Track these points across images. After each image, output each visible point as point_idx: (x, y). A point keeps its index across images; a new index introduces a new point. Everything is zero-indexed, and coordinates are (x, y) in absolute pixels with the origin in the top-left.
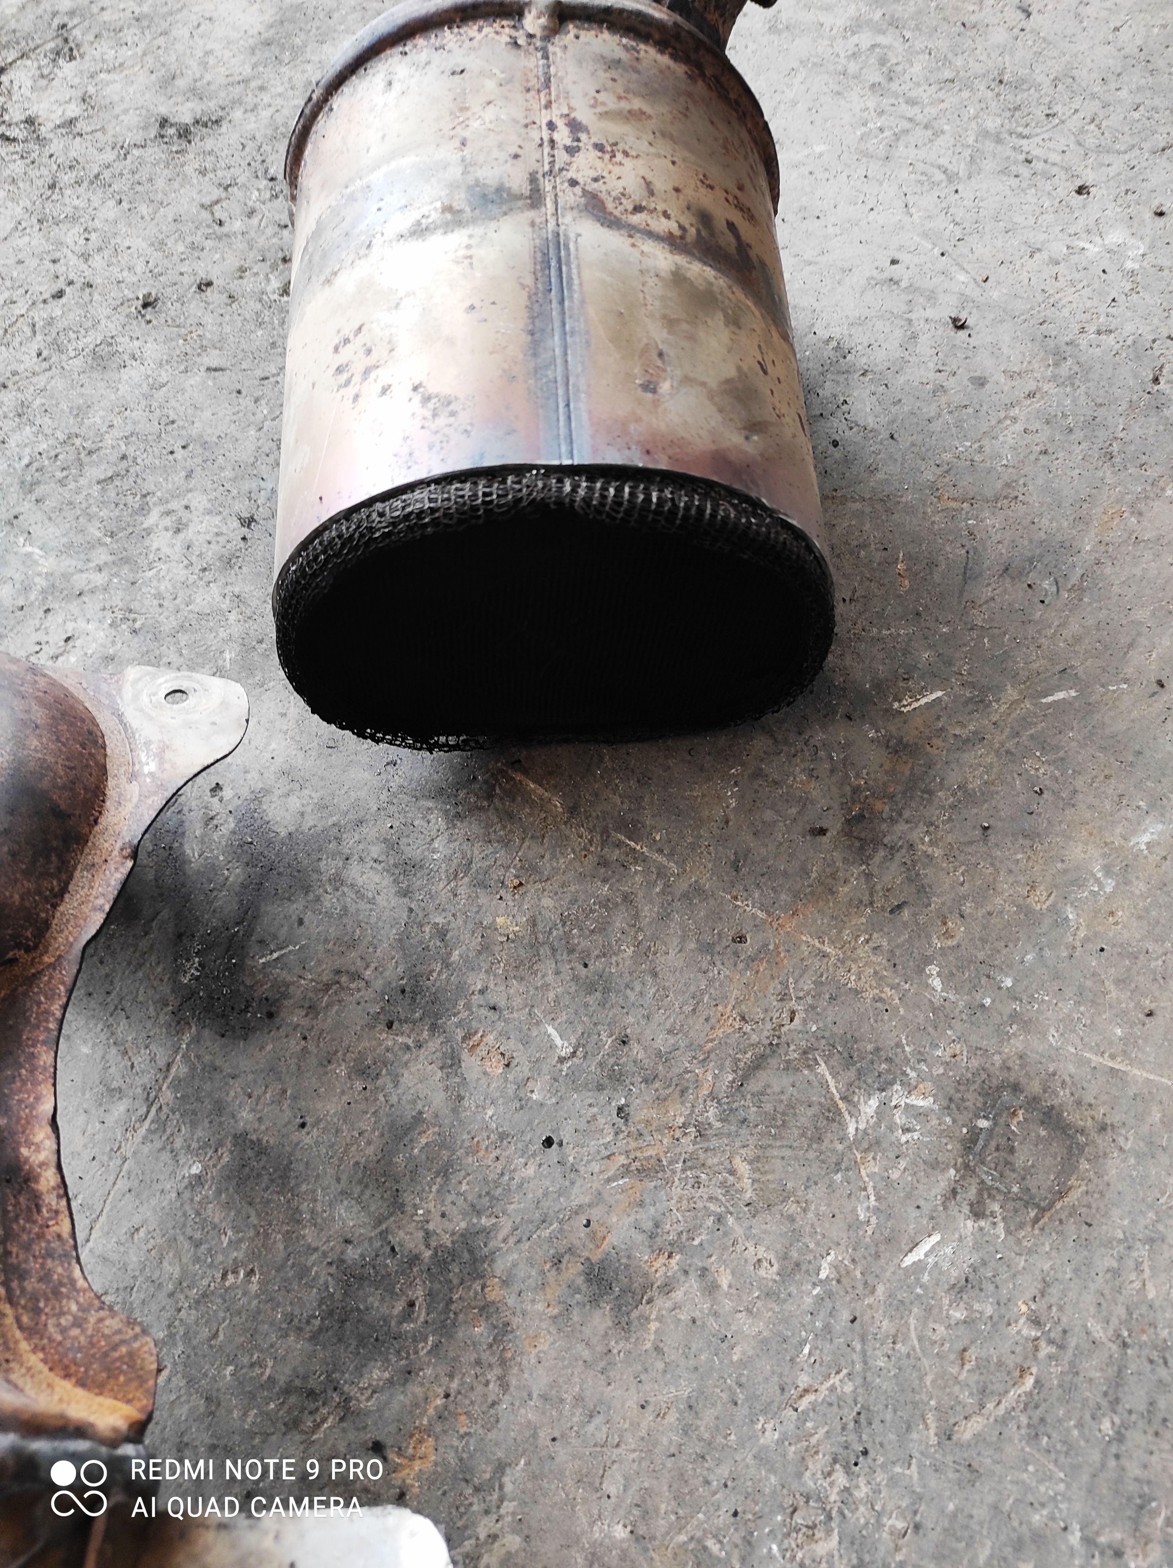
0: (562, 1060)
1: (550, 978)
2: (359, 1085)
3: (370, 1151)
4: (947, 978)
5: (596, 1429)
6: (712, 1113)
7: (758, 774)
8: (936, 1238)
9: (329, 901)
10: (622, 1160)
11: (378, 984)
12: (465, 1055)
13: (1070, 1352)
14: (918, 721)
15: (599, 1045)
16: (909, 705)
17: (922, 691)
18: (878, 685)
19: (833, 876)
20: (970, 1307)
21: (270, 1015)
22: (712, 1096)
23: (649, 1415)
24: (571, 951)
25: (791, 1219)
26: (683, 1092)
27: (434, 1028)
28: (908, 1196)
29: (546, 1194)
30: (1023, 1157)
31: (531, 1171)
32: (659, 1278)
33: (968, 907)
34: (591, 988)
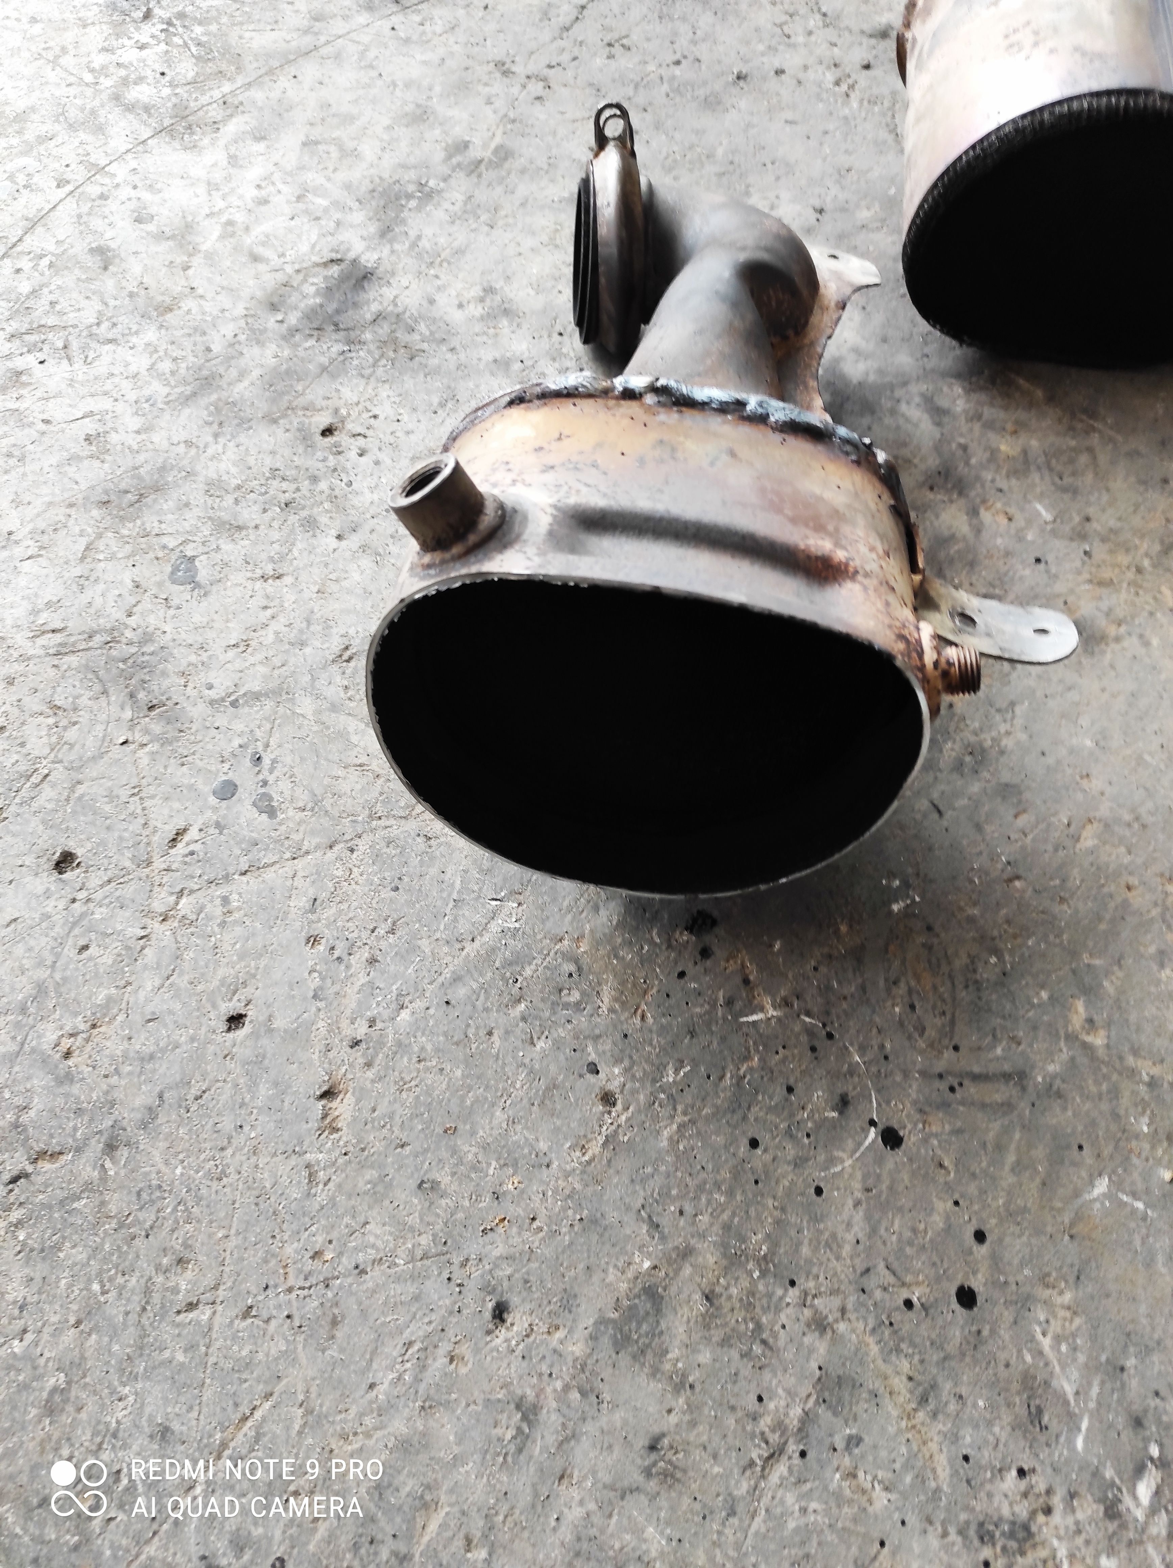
0: (1046, 523)
1: (1037, 481)
6: (1146, 563)
10: (1088, 576)
11: (923, 467)
12: (982, 511)
15: (1071, 519)
22: (1146, 555)
24: (1051, 470)
26: (1127, 550)
27: (960, 494)
29: (1038, 584)
31: (1027, 573)
32: (1113, 635)
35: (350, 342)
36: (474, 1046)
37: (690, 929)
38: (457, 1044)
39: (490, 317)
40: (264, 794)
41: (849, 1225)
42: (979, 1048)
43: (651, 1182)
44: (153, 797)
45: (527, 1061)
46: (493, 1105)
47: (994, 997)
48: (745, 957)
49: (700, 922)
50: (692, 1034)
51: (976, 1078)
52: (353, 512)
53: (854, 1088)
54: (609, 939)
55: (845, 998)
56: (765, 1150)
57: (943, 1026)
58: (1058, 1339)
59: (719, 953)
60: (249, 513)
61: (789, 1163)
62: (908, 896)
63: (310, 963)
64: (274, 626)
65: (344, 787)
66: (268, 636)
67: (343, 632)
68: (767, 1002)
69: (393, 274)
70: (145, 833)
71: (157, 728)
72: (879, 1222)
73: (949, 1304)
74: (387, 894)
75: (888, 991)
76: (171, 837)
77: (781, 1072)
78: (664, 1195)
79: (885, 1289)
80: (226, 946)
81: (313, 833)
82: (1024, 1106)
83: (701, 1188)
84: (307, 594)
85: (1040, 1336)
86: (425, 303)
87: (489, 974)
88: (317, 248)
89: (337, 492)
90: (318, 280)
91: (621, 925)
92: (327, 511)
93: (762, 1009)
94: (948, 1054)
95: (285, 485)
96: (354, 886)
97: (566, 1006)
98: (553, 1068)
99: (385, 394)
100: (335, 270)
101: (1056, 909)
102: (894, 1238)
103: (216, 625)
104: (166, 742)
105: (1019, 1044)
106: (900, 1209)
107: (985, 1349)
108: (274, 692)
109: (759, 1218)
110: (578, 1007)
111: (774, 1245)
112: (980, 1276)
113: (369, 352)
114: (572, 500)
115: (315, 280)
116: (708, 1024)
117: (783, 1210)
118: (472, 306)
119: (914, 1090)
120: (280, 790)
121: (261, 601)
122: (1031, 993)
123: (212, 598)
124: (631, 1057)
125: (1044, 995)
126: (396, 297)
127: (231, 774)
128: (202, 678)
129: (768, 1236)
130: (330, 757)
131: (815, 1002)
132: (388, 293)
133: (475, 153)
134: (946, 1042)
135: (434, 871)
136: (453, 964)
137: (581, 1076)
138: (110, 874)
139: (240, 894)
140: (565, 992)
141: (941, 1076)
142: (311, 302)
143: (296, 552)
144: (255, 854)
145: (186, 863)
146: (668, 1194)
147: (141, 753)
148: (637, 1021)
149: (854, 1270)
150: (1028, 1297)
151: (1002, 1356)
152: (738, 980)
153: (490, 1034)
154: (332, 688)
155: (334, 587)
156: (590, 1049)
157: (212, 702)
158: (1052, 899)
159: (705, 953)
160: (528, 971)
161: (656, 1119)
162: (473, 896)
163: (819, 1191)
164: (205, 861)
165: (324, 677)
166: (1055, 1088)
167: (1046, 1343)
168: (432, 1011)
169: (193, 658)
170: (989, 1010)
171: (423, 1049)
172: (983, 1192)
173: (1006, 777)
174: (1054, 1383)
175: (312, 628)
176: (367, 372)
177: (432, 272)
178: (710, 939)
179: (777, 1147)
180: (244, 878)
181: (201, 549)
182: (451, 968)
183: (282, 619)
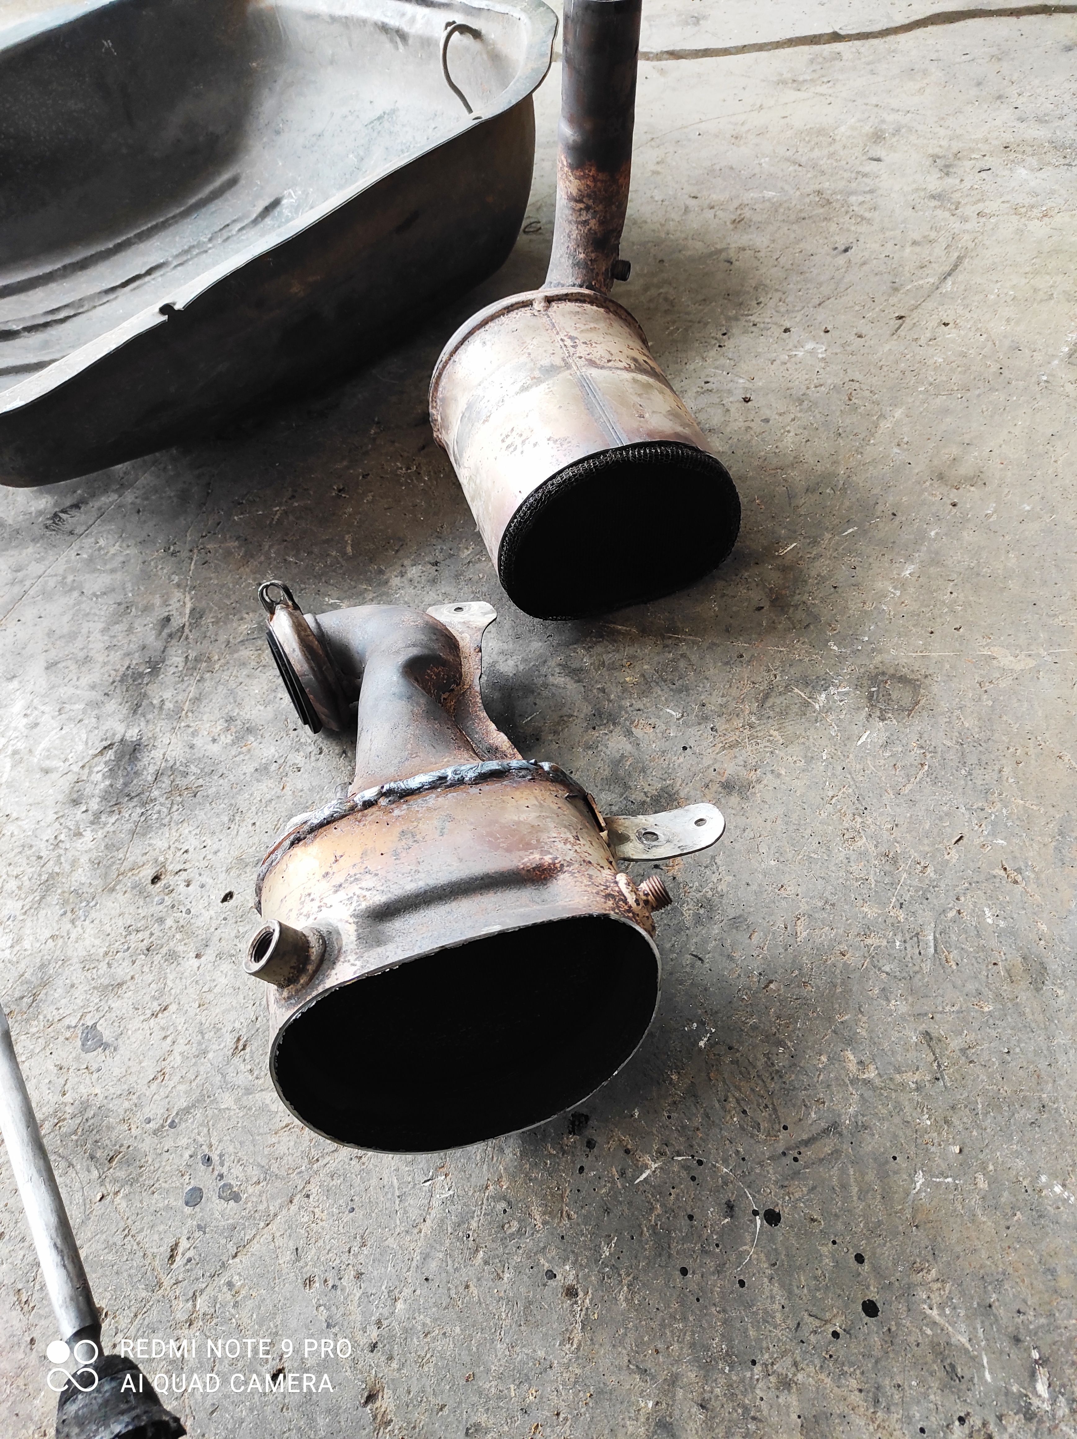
0: (678, 719)
1: (660, 693)
2: (590, 752)
3: (606, 773)
4: (839, 645)
5: (749, 834)
6: (753, 719)
7: (723, 595)
8: (868, 732)
9: (545, 693)
10: (721, 745)
11: (582, 716)
12: (633, 729)
13: (939, 754)
14: (789, 557)
15: (693, 710)
16: (782, 552)
17: (787, 545)
18: (765, 548)
19: (773, 622)
20: (891, 751)
21: (538, 740)
22: (751, 713)
23: (769, 823)
24: (665, 681)
25: (804, 743)
26: (737, 715)
27: (614, 724)
28: (851, 722)
29: (692, 765)
30: (895, 696)
31: (681, 760)
32: (754, 778)
33: (838, 617)
34: (680, 691)
35: (144, 804)
36: (459, 1303)
37: (572, 1132)
38: (446, 1308)
39: (238, 739)
40: (225, 1185)
41: (772, 1297)
42: (800, 1120)
43: (628, 1340)
44: (141, 1230)
45: (502, 1294)
46: (493, 1341)
47: (793, 1077)
48: (618, 1133)
49: (577, 1123)
50: (607, 1211)
51: (807, 1143)
52: (200, 932)
53: (733, 1194)
54: (520, 1168)
55: (698, 1129)
56: (694, 1273)
57: (770, 1115)
58: (941, 1307)
59: (599, 1139)
60: (123, 970)
61: (713, 1273)
62: (707, 1032)
63: (314, 1302)
64: (178, 1049)
65: (282, 1149)
66: (176, 1059)
67: (230, 1029)
68: (647, 1159)
69: (155, 738)
70: (147, 1262)
71: (121, 1174)
72: (791, 1284)
73: (861, 1320)
74: (347, 1217)
75: (723, 1108)
76: (168, 1255)
77: (679, 1207)
78: (640, 1344)
79: (815, 1332)
80: (246, 1320)
81: (273, 1197)
82: (846, 1147)
83: (662, 1325)
84: (191, 1012)
85: (928, 1312)
86: (187, 750)
87: (448, 1241)
88: (90, 744)
89: (182, 922)
90: (101, 767)
91: (524, 1154)
92: (180, 941)
93: (646, 1167)
94: (782, 1135)
95: (140, 935)
96: (321, 1224)
97: (512, 1236)
98: (522, 1289)
99: (187, 831)
100: (110, 754)
101: (804, 992)
102: (805, 1290)
103: (133, 1070)
104: (132, 1182)
105: (824, 1103)
106: (800, 1267)
107: (898, 1341)
108: (198, 1101)
109: (711, 1327)
110: (520, 1233)
111: (730, 1341)
112: (872, 1288)
113: (162, 804)
114: (364, 905)
115: (99, 768)
116: (615, 1198)
117: (724, 1311)
118: (222, 737)
119: (772, 1172)
120: (235, 1175)
121: (158, 1035)
122: (815, 1062)
123: (122, 1050)
124: (573, 1252)
125: (824, 1059)
126: (164, 755)
127: (192, 1181)
128: (139, 1117)
129: (722, 1335)
130: (261, 1131)
131: (679, 1143)
132: (157, 754)
133: (177, 622)
134: (777, 1127)
135: (374, 1181)
136: (417, 1246)
137: (545, 1285)
138: (133, 1309)
139: (239, 1274)
140: (507, 1226)
141: (784, 1154)
142: (102, 786)
143: (170, 984)
144: (237, 1236)
145: (188, 1271)
146: (643, 1343)
147: (118, 1200)
148: (566, 1221)
149: (790, 1330)
150: (910, 1286)
151: (912, 1339)
152: (621, 1153)
153: (467, 1287)
154: (241, 1076)
155: (210, 997)
156: (542, 1261)
157: (155, 1132)
158: (799, 986)
159: (590, 1144)
160: (474, 1225)
161: (610, 1289)
162: (410, 1186)
163: (742, 1283)
164: (202, 1261)
165: (231, 1070)
166: (860, 1123)
167: (935, 1313)
168: (418, 1292)
169: (127, 1105)
170: (794, 1088)
171: (424, 1325)
172: (847, 1224)
173: (732, 913)
174: (953, 1340)
175: (206, 1037)
176: (166, 821)
177: (183, 724)
178: (589, 1132)
179: (701, 1266)
180: (237, 1260)
181: (97, 1017)
182: (418, 1251)
183: (181, 1041)
